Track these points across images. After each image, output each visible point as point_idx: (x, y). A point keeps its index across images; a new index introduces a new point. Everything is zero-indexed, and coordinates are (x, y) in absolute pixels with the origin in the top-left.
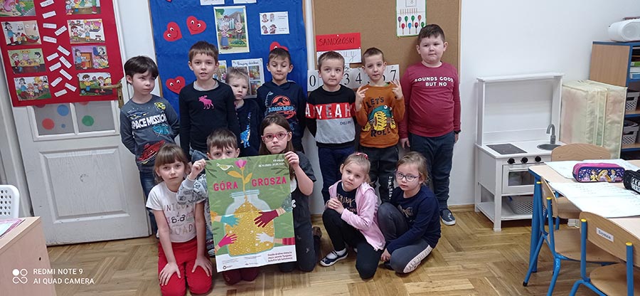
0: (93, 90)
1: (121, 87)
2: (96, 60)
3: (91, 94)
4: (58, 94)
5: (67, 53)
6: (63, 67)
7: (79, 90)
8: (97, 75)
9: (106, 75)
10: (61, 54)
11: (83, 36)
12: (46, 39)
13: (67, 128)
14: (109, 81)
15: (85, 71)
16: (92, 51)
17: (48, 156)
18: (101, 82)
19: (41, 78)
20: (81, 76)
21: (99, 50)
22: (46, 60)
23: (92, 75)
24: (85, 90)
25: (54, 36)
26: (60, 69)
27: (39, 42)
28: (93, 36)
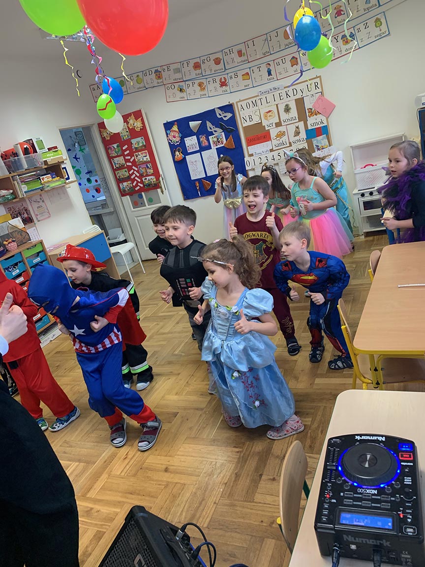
0: (149, 185)
1: (160, 182)
2: (148, 171)
3: (149, 187)
4: (136, 189)
5: (136, 169)
6: (136, 176)
7: (144, 186)
8: (150, 177)
9: (152, 177)
10: (134, 170)
11: (141, 160)
12: (128, 164)
13: (143, 204)
14: (155, 180)
15: (145, 176)
16: (146, 166)
17: (139, 218)
18: (152, 180)
19: (129, 182)
20: (143, 179)
21: (149, 165)
22: (129, 173)
23: (148, 178)
24: (146, 185)
25: (130, 162)
26: (135, 177)
27: (125, 165)
28: (145, 159)
